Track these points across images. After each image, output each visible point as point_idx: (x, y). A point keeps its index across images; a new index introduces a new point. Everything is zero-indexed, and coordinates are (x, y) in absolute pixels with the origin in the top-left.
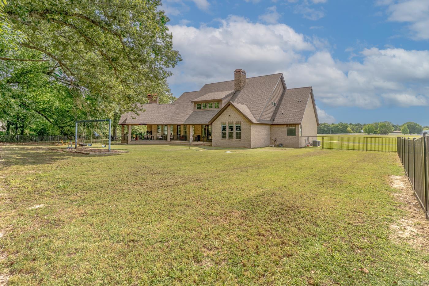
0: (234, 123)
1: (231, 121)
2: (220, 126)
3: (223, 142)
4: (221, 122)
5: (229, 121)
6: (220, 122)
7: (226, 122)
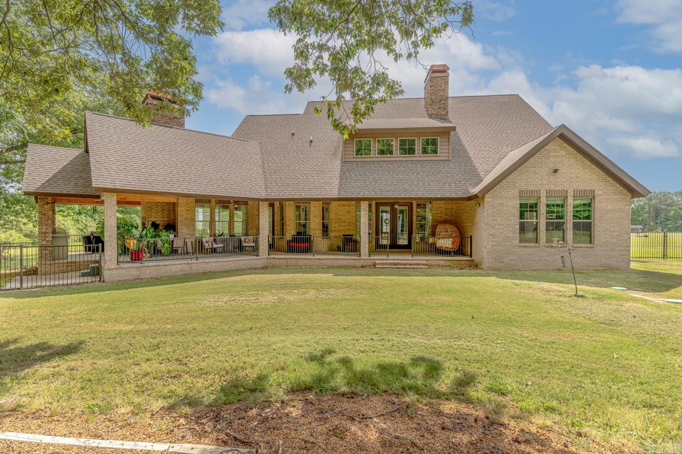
0: (571, 193)
1: (559, 188)
2: (517, 203)
3: (529, 254)
4: (521, 192)
5: (552, 187)
6: (516, 192)
7: (538, 192)
